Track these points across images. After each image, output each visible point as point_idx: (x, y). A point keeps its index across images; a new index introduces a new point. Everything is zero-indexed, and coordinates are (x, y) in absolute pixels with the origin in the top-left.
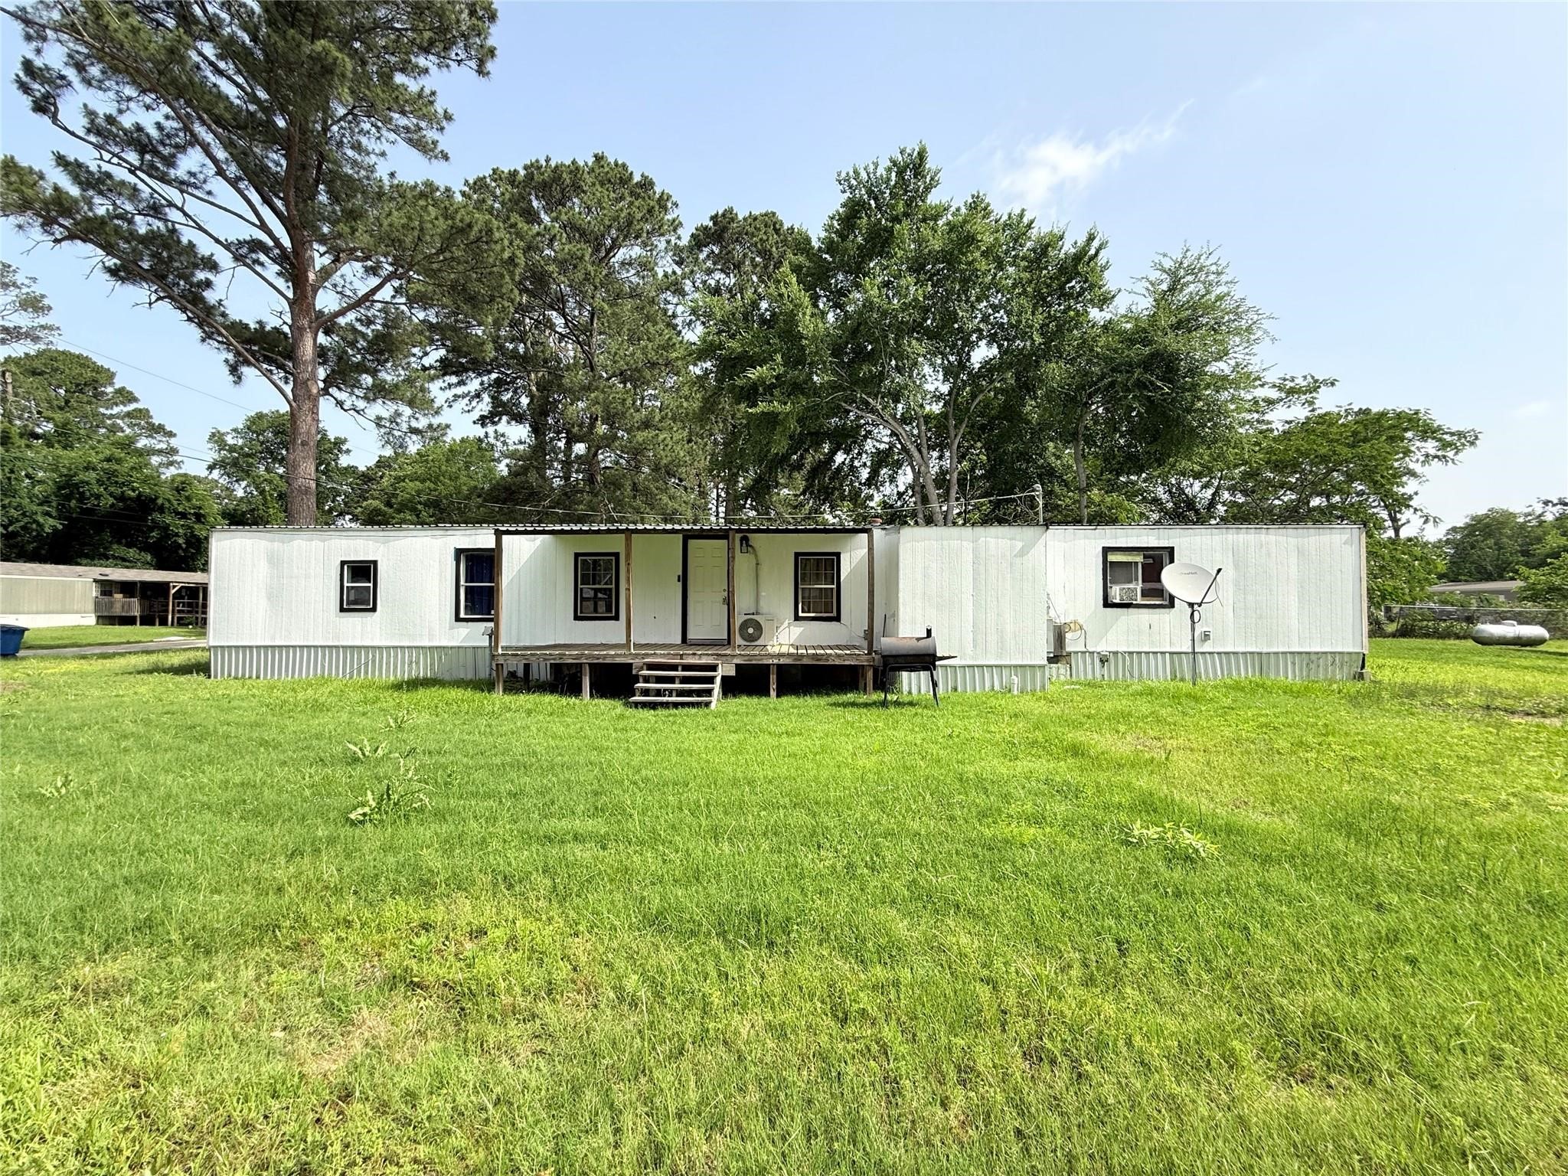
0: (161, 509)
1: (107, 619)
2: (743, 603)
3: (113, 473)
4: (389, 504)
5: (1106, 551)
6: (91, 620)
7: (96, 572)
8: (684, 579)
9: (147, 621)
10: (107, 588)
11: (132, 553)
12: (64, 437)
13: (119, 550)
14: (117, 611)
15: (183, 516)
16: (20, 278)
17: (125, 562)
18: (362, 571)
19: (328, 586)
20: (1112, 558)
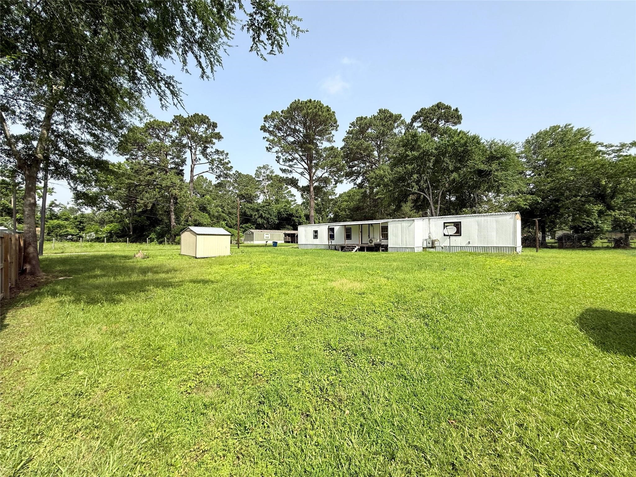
0: (294, 216)
1: (286, 242)
2: (371, 236)
3: (286, 209)
4: (339, 209)
5: (444, 223)
6: (283, 242)
7: (284, 231)
8: (361, 232)
9: (292, 242)
10: (286, 235)
11: (289, 227)
12: (277, 201)
13: (287, 226)
14: (287, 240)
15: (297, 217)
16: (270, 167)
17: (288, 229)
18: (316, 232)
19: (312, 235)
20: (446, 225)
